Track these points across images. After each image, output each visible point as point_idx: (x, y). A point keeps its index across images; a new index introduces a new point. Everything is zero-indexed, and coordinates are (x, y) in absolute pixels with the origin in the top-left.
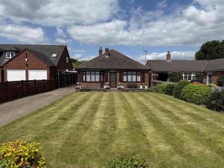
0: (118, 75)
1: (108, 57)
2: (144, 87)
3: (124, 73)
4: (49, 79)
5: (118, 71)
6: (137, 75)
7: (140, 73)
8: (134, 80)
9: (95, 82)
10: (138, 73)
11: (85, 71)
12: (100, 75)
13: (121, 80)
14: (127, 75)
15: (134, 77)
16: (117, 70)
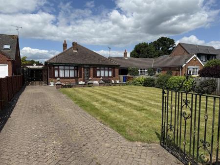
0: (92, 70)
1: (76, 51)
2: (115, 82)
3: (98, 68)
4: (11, 75)
5: (91, 67)
6: (108, 70)
7: (111, 69)
8: (106, 75)
9: (69, 78)
10: (110, 69)
11: (58, 66)
12: (75, 70)
13: (95, 76)
14: (100, 70)
15: (106, 72)
16: (90, 65)
